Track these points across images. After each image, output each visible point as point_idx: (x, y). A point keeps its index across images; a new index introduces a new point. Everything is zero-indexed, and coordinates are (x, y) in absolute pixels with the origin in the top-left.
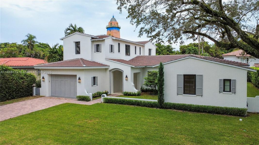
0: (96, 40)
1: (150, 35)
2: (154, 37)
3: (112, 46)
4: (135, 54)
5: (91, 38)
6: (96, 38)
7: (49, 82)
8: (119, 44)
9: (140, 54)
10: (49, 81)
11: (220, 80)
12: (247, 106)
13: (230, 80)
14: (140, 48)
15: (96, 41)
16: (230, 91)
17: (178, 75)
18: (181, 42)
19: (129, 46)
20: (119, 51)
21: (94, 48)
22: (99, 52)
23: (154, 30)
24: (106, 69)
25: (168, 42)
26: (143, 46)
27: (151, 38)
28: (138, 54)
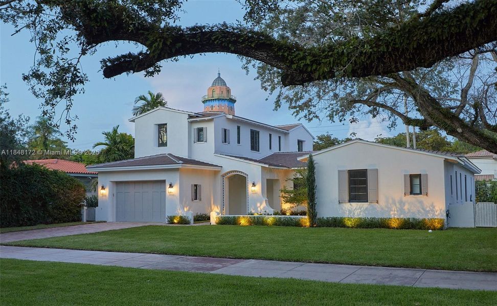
0: (198, 119)
1: (293, 105)
2: (302, 108)
3: (225, 130)
4: (270, 149)
5: (187, 117)
6: (197, 116)
7: (114, 196)
8: (239, 128)
9: (280, 150)
10: (113, 194)
11: (405, 176)
12: (447, 215)
13: (419, 176)
14: (280, 137)
15: (196, 122)
16: (421, 193)
17: (339, 171)
18: (353, 118)
19: (258, 132)
20: (239, 142)
21: (194, 135)
22: (203, 141)
23: (301, 98)
24: (216, 173)
25: (329, 118)
26: (286, 134)
27: (295, 110)
28: (275, 150)
